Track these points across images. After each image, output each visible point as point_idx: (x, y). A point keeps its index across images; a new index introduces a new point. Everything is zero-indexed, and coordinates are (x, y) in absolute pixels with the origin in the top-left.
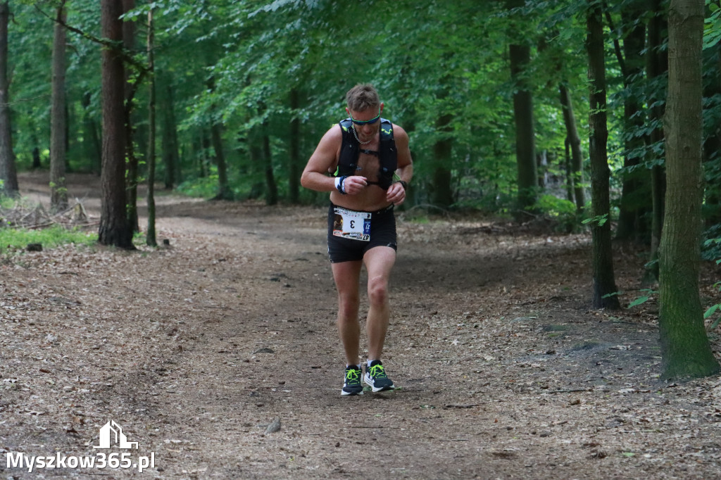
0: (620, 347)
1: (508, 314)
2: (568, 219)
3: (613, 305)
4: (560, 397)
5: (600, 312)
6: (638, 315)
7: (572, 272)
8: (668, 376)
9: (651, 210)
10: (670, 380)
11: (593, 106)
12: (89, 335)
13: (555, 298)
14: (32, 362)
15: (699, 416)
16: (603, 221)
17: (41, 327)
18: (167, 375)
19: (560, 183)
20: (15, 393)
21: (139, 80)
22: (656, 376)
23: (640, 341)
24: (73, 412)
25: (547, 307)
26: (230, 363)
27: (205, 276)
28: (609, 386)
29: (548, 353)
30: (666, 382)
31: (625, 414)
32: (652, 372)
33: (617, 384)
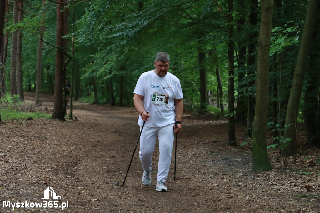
0: (238, 159)
1: (198, 147)
2: (217, 115)
3: (235, 145)
4: (217, 176)
5: (230, 147)
6: (243, 149)
7: (219, 133)
8: (254, 170)
9: (247, 112)
10: (255, 172)
11: (230, 75)
12: (50, 150)
13: (214, 142)
14: (31, 159)
15: (265, 184)
16: (232, 115)
17: (34, 147)
18: (78, 165)
19: (215, 102)
20: (25, 169)
21: (69, 61)
22: (250, 170)
23: (244, 158)
24: (46, 177)
25: (211, 145)
26: (100, 161)
27: (90, 131)
28: (234, 173)
29: (212, 161)
30: (254, 172)
31: (240, 183)
32: (249, 168)
33: (237, 172)
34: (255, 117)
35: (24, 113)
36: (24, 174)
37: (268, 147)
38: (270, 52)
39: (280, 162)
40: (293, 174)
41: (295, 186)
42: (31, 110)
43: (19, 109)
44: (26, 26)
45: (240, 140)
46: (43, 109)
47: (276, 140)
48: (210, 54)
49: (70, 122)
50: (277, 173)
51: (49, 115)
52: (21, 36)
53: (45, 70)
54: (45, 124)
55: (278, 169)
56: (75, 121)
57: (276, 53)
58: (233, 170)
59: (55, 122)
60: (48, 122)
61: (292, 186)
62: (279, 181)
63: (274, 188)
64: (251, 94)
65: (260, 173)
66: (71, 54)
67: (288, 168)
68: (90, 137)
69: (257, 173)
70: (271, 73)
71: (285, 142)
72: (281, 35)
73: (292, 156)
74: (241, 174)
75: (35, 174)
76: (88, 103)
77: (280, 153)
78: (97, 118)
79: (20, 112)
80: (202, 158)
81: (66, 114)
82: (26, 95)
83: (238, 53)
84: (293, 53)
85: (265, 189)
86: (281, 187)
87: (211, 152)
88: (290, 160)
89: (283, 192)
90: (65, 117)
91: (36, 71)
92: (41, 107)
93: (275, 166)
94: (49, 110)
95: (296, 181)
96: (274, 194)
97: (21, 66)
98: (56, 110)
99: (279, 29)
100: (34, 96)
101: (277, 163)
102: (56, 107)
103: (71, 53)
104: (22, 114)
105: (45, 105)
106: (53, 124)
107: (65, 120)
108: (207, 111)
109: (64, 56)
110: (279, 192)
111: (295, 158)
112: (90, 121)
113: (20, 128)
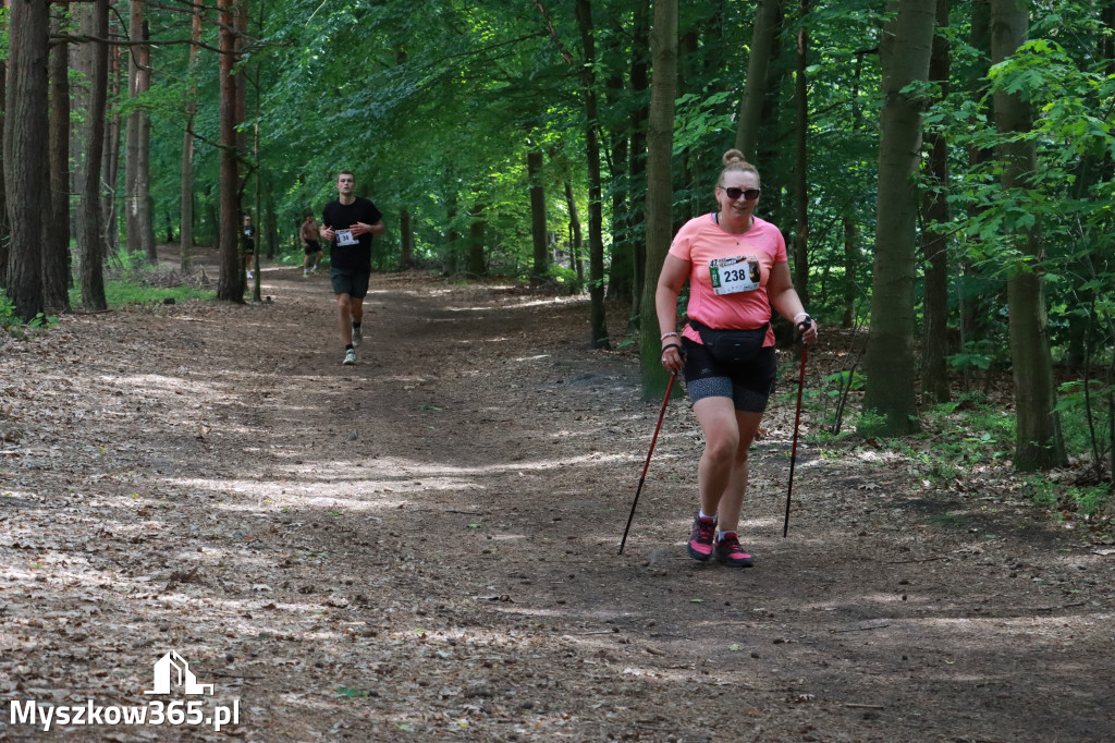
0: (611, 378)
1: (527, 353)
2: (571, 284)
3: (606, 347)
4: (567, 415)
5: (595, 352)
6: (624, 354)
7: (573, 322)
8: (647, 399)
10: (648, 402)
11: (591, 198)
14: (169, 386)
16: (598, 284)
17: (176, 361)
18: (271, 397)
19: (565, 256)
20: (157, 408)
21: (248, 176)
22: (638, 399)
23: (626, 374)
24: (202, 423)
26: (319, 389)
27: (299, 324)
28: (603, 407)
29: (558, 382)
30: (645, 403)
31: (615, 427)
32: (634, 396)
33: (609, 405)
34: (645, 286)
35: (157, 289)
36: (154, 419)
42: (170, 281)
43: (147, 281)
44: (155, 102)
45: (618, 336)
46: (198, 279)
48: (552, 153)
49: (255, 306)
51: (209, 293)
52: (148, 125)
53: (202, 197)
54: (201, 312)
56: (266, 303)
57: (686, 150)
58: (602, 400)
59: (222, 307)
60: (208, 308)
63: (686, 436)
64: (639, 238)
65: (657, 404)
66: (254, 161)
69: (651, 406)
72: (698, 109)
74: (618, 409)
75: (179, 419)
76: (294, 265)
78: (313, 297)
79: (147, 287)
80: (537, 376)
81: (247, 289)
82: (163, 252)
83: (610, 152)
85: (667, 439)
87: (555, 363)
90: (245, 297)
91: (180, 199)
92: (194, 276)
94: (210, 281)
96: (687, 447)
97: (147, 188)
98: (225, 283)
99: (691, 98)
100: (178, 254)
102: (223, 274)
103: (253, 159)
104: (152, 291)
105: (201, 271)
106: (219, 311)
107: (244, 303)
108: (548, 278)
109: (239, 165)
110: (697, 442)
112: (298, 303)
113: (147, 322)
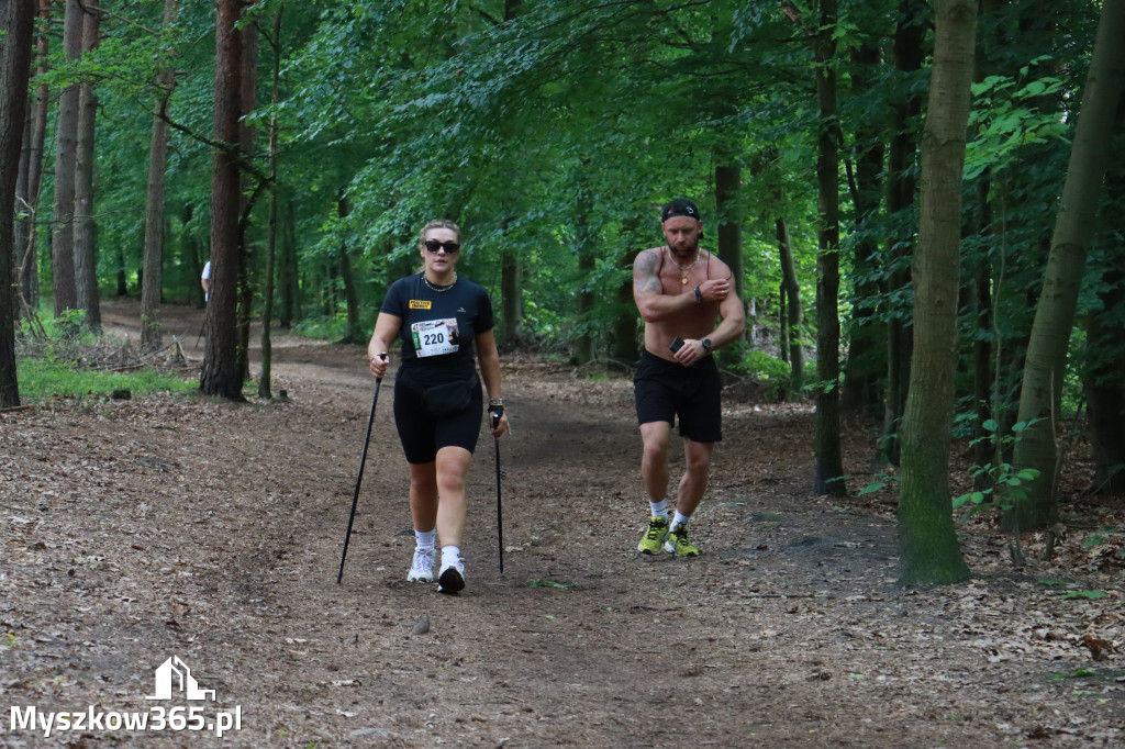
0: (848, 544)
2: (780, 384)
3: (839, 492)
4: (774, 603)
5: (822, 500)
6: (868, 506)
7: (784, 449)
8: (907, 582)
9: (885, 375)
10: (909, 587)
11: (823, 245)
12: (190, 506)
13: (766, 480)
14: (122, 536)
15: (943, 632)
16: (830, 387)
17: (132, 494)
18: (286, 559)
19: (771, 338)
20: (101, 573)
21: (258, 193)
22: (892, 580)
23: (872, 538)
24: (174, 600)
25: (757, 491)
26: (365, 546)
27: (332, 438)
28: (834, 592)
29: (759, 548)
30: (904, 588)
31: (854, 628)
32: (887, 575)
33: (844, 590)
34: (911, 396)
35: (101, 374)
36: (97, 589)
37: (956, 502)
38: (966, 168)
39: (997, 554)
40: (1041, 598)
41: (1049, 638)
42: (123, 361)
43: (85, 360)
45: (858, 473)
46: (168, 359)
47: (985, 474)
48: (756, 168)
49: (262, 405)
50: (985, 592)
51: (187, 382)
52: (93, 104)
53: (177, 225)
54: (174, 414)
55: (990, 577)
56: (279, 402)
57: (987, 171)
58: (832, 580)
59: (207, 407)
60: (184, 407)
61: (1039, 638)
62: (994, 622)
63: (975, 647)
64: (899, 315)
65: (926, 591)
66: (267, 169)
67: (1025, 574)
68: (331, 460)
69: (915, 593)
70: (973, 241)
71: (1015, 482)
72: (1008, 104)
73: (1039, 532)
74: (860, 597)
75: (137, 591)
76: (325, 339)
77: (997, 520)
78: (354, 393)
79: (85, 370)
80: (724, 537)
81: (249, 377)
82: (110, 311)
83: (854, 168)
84: (1049, 169)
85: (941, 650)
86: (999, 641)
87: (753, 515)
88: (1033, 547)
89: (1006, 661)
90: (244, 391)
91: (143, 225)
92: (161, 354)
93: (978, 567)
94: (187, 362)
95: (1052, 623)
96: (976, 666)
97: (89, 209)
98: (213, 366)
99: (999, 83)
100: (137, 315)
101: (989, 558)
102: (211, 351)
103: (266, 165)
104: (93, 377)
105: (174, 346)
106: (201, 413)
107: (244, 400)
108: (743, 372)
109: (242, 173)
110: (993, 659)
111: (1053, 539)
112: (330, 402)
113: (84, 427)
